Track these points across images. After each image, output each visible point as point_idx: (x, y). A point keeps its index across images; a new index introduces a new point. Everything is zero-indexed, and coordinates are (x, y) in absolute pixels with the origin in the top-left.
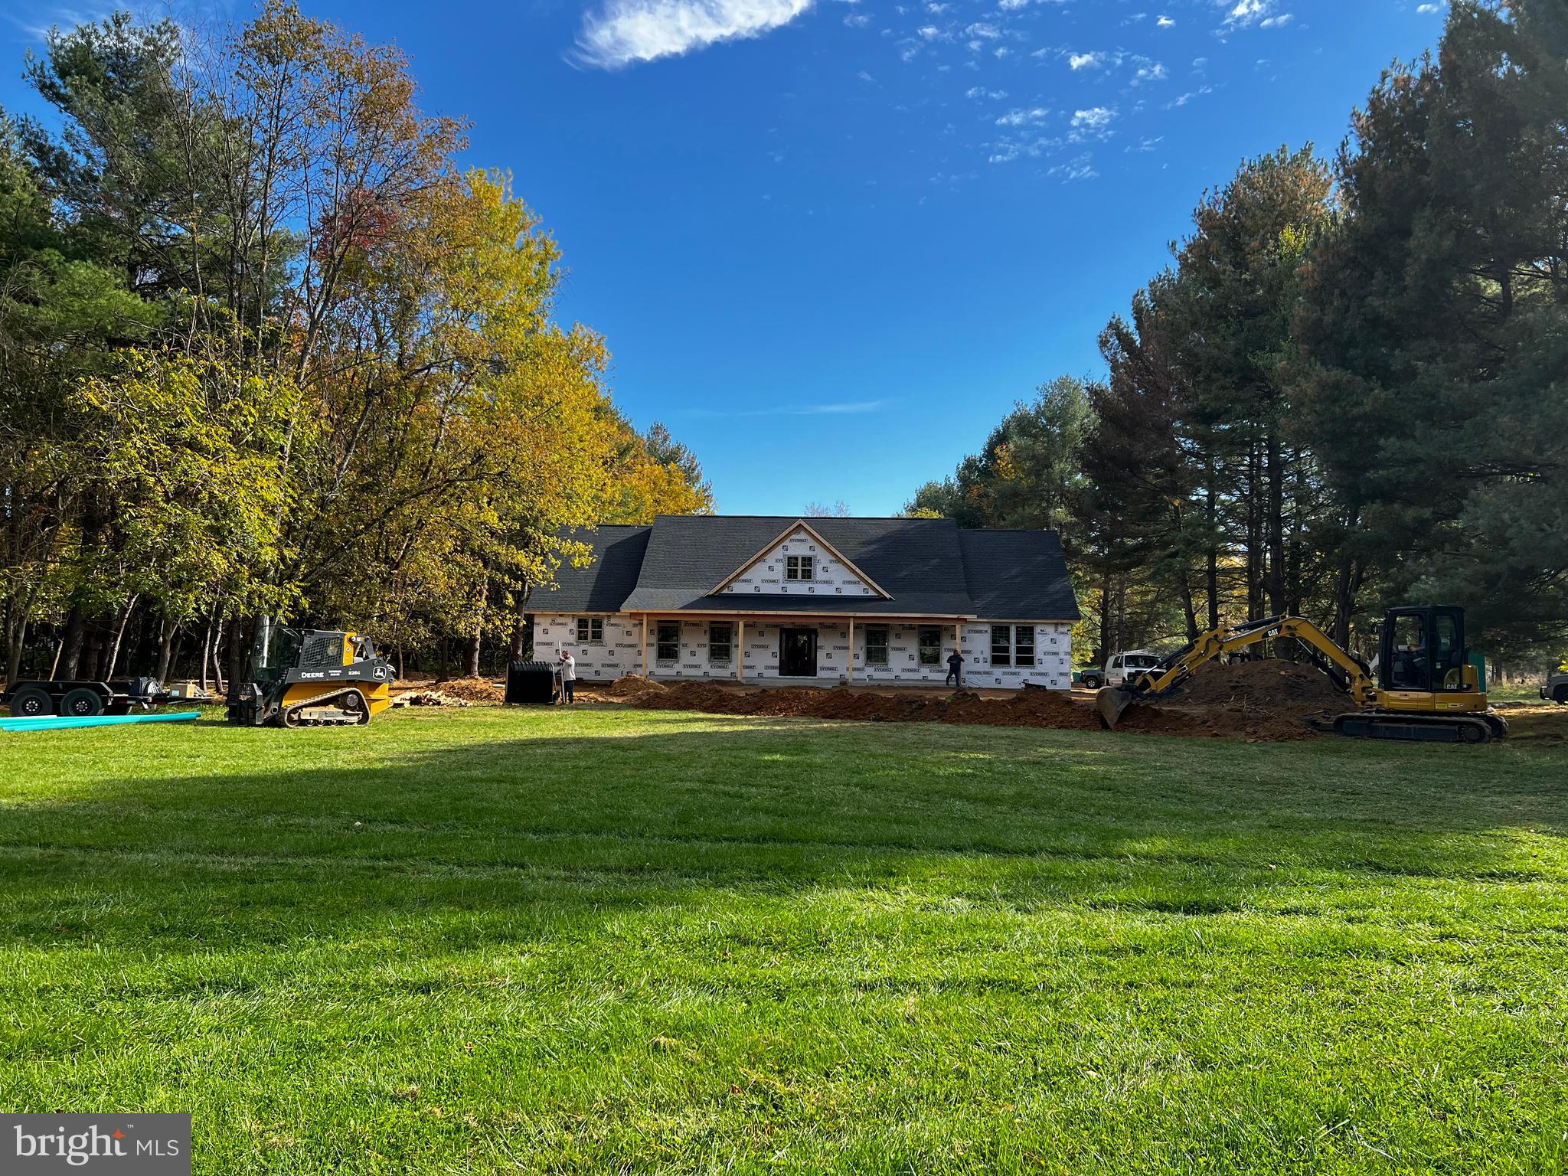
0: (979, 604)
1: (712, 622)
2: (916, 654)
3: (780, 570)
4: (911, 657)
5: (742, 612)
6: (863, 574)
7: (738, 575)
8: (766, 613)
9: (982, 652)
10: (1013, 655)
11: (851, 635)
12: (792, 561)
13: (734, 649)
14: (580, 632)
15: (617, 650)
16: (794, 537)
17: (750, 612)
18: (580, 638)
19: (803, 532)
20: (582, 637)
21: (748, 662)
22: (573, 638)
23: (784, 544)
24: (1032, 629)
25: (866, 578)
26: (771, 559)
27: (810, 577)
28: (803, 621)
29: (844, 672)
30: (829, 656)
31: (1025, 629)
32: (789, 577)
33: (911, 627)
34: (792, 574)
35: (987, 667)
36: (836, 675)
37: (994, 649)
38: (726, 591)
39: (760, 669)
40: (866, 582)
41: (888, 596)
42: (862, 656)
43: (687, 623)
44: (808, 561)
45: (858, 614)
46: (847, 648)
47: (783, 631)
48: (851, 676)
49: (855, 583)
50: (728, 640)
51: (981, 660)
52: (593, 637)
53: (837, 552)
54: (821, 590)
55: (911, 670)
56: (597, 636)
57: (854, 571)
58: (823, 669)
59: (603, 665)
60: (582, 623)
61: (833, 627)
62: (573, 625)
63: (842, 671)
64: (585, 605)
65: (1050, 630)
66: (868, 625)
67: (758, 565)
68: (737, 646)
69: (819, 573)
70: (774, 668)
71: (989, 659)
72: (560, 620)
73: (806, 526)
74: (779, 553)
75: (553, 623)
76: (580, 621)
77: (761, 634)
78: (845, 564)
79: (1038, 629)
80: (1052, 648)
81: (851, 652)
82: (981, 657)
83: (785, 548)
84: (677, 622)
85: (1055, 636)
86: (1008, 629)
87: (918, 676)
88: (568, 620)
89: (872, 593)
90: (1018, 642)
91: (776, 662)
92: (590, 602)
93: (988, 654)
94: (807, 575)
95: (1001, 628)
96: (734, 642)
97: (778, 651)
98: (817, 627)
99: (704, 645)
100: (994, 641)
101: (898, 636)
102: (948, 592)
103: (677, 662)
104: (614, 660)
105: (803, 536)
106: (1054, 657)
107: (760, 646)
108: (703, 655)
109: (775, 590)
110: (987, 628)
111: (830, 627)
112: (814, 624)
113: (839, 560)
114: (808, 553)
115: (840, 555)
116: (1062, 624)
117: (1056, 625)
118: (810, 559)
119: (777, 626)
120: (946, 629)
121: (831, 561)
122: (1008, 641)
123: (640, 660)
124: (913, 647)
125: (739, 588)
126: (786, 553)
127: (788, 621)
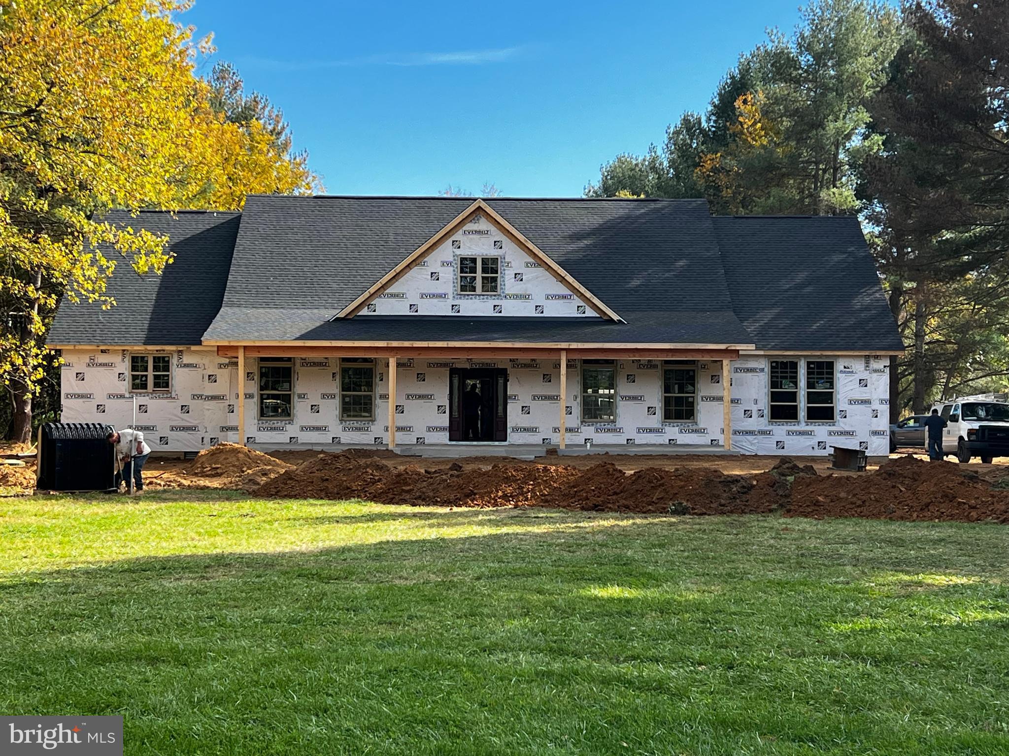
0: (751, 327)
1: (344, 360)
2: (659, 405)
3: (449, 277)
4: (651, 410)
5: (395, 344)
6: (576, 284)
7: (384, 287)
8: (432, 344)
9: (756, 402)
10: (802, 404)
11: (563, 378)
12: (467, 265)
13: (378, 401)
14: (134, 378)
15: (193, 404)
16: (470, 226)
17: (407, 344)
18: (135, 386)
19: (483, 220)
20: (139, 384)
21: (402, 421)
22: (124, 387)
23: (454, 238)
24: (831, 365)
25: (583, 289)
26: (434, 261)
27: (494, 289)
28: (487, 358)
29: (549, 434)
30: (525, 410)
31: (820, 365)
32: (463, 288)
33: (651, 365)
34: (467, 287)
35: (763, 423)
36: (536, 439)
37: (774, 397)
38: (364, 312)
39: (419, 431)
40: (582, 296)
41: (615, 317)
42: (577, 410)
43: (305, 363)
44: (491, 266)
45: (574, 345)
46: (555, 398)
47: (453, 372)
48: (561, 440)
49: (564, 297)
50: (370, 386)
51: (755, 414)
52: (156, 385)
53: (536, 250)
54: (512, 309)
55: (651, 431)
56: (163, 383)
57: (563, 280)
58: (516, 429)
59: (172, 429)
60: (137, 363)
61: (532, 365)
62: (124, 367)
63: (545, 432)
64: (143, 335)
65: (858, 366)
66: (586, 362)
67: (415, 270)
68: (385, 397)
69: (508, 283)
70: (442, 429)
71: (767, 412)
72: (102, 359)
73: (489, 210)
74: (446, 252)
75: (92, 364)
76: (134, 360)
77: (421, 377)
78: (549, 268)
79: (839, 366)
80: (860, 393)
81: (563, 404)
82: (754, 409)
83: (456, 244)
84: (289, 359)
85: (865, 375)
86: (794, 366)
87: (663, 439)
88: (116, 359)
89: (590, 313)
90: (810, 385)
91: (444, 420)
92: (150, 330)
93: (765, 403)
94: (491, 285)
95: (784, 365)
96: (379, 390)
97: (447, 403)
98: (508, 366)
99: (333, 396)
100: (774, 384)
101: (631, 379)
102: (704, 311)
103: (291, 422)
104: (188, 420)
105: (483, 224)
106: (862, 407)
107: (421, 397)
108: (331, 411)
109: (441, 309)
110: (764, 364)
111: (526, 366)
112: (501, 361)
113: (541, 263)
114: (493, 252)
115: (541, 254)
116: (877, 357)
117: (867, 358)
118: (495, 260)
119: (445, 365)
120: (704, 366)
121: (527, 265)
122: (796, 384)
123: (232, 420)
124: (654, 396)
125: (385, 307)
126: (458, 252)
127: (464, 356)
